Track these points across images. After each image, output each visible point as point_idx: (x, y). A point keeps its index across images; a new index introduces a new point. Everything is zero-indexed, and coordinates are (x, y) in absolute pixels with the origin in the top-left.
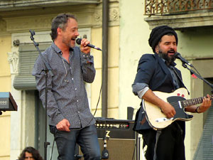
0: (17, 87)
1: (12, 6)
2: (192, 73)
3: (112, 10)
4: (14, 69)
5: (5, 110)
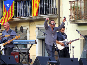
1: (36, 18)
2: (80, 35)
3: (61, 19)
4: (37, 34)
5: (34, 44)
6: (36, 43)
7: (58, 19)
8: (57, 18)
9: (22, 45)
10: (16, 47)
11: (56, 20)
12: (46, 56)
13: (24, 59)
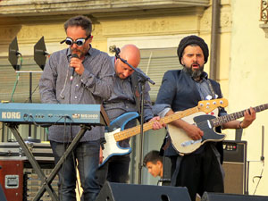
1: (109, 6)
7: (209, 14)
8: (206, 8)
9: (39, 128)
10: (13, 137)
11: (200, 17)
12: (149, 184)
13: (46, 194)
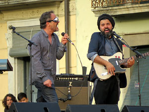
0: (11, 56)
1: (7, 4)
5: (5, 70)
6: (10, 68)
8: (61, 2)
